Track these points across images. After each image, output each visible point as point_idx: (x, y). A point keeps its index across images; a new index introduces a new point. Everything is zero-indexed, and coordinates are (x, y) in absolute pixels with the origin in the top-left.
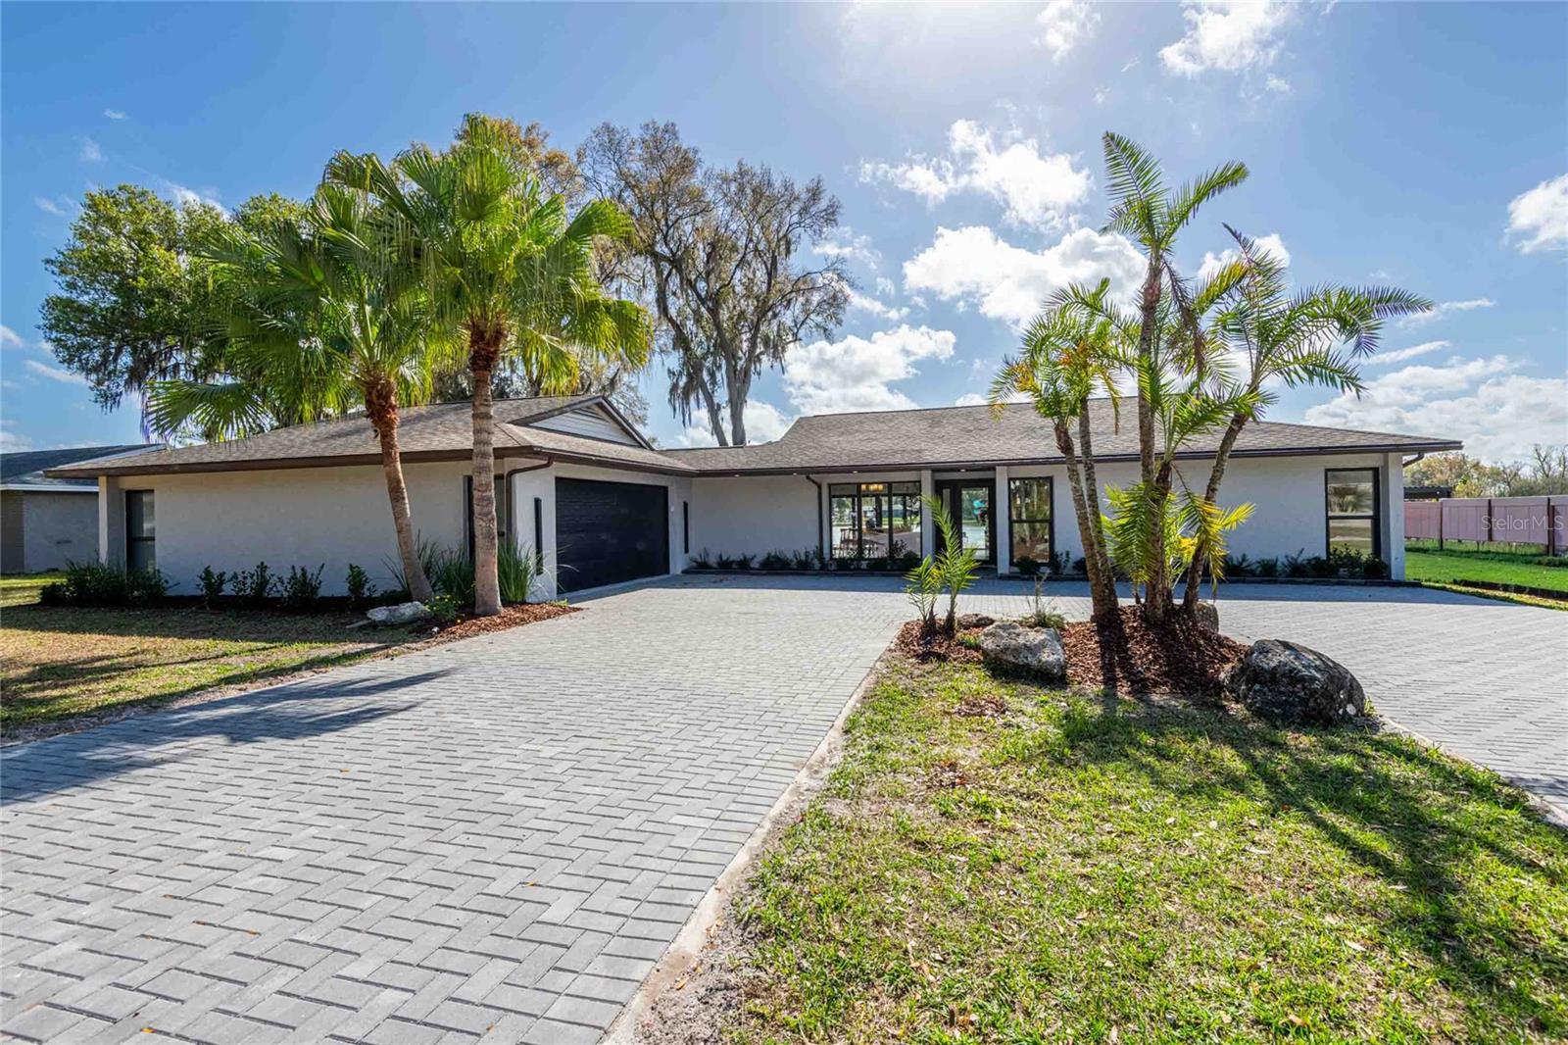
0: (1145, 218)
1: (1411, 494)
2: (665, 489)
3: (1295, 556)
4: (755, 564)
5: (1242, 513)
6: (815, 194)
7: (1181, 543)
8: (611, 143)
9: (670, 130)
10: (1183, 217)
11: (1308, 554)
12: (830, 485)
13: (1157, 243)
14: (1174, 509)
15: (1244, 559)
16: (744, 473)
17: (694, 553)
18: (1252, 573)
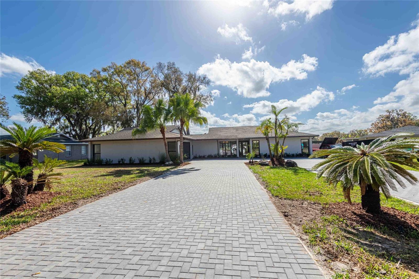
0: (275, 113)
1: (313, 142)
2: (189, 143)
3: (297, 153)
4: (206, 157)
5: (287, 147)
6: (204, 78)
7: (280, 150)
8: (160, 66)
9: (174, 64)
10: (280, 113)
11: (299, 153)
12: (220, 142)
13: (276, 116)
14: (279, 146)
15: (289, 154)
16: (204, 140)
17: (194, 155)
18: (291, 156)
